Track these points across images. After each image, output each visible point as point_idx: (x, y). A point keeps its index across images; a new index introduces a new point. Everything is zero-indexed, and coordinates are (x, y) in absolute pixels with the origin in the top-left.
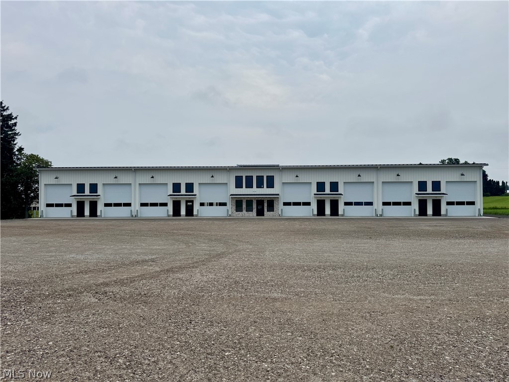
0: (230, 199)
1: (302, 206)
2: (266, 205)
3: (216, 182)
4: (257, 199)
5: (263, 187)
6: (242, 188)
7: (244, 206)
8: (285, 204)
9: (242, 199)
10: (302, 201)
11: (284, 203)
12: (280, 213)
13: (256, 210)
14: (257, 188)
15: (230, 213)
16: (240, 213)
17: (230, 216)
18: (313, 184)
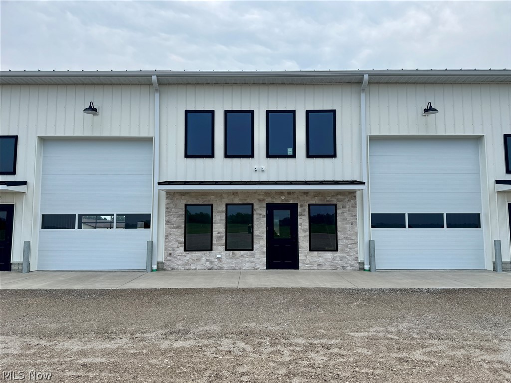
0: (164, 202)
1: (445, 231)
2: (304, 224)
3: (106, 134)
4: (269, 200)
5: (294, 156)
6: (212, 156)
7: (219, 227)
8: (381, 221)
9: (212, 199)
10: (444, 208)
11: (374, 216)
12: (363, 256)
13: (263, 242)
14: (269, 156)
15: (160, 256)
16: (203, 256)
17: (161, 268)
18: (487, 141)
